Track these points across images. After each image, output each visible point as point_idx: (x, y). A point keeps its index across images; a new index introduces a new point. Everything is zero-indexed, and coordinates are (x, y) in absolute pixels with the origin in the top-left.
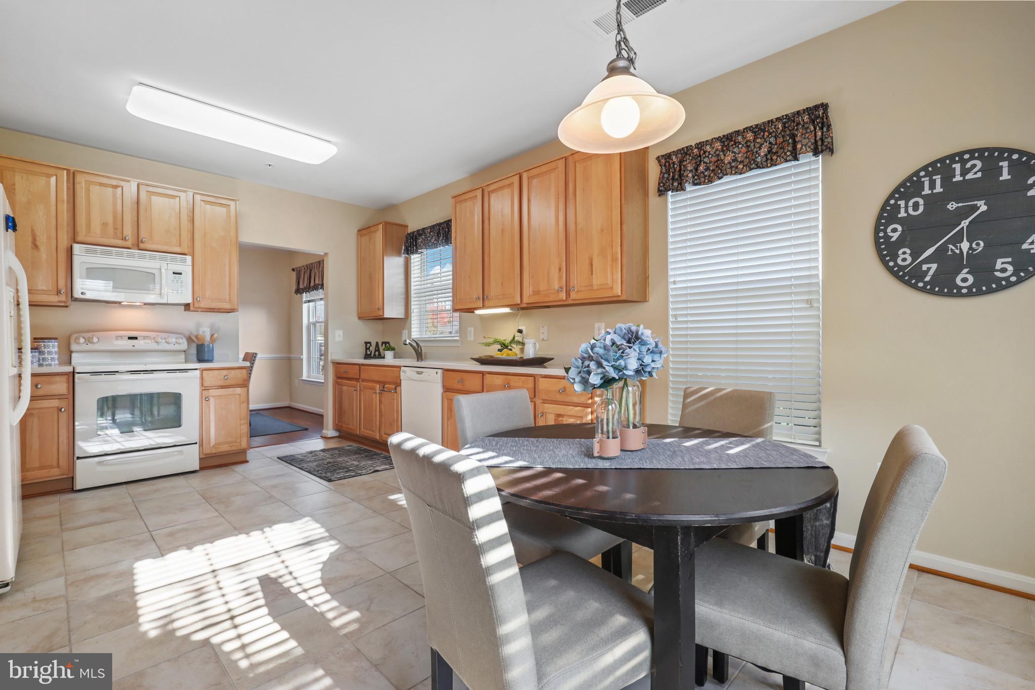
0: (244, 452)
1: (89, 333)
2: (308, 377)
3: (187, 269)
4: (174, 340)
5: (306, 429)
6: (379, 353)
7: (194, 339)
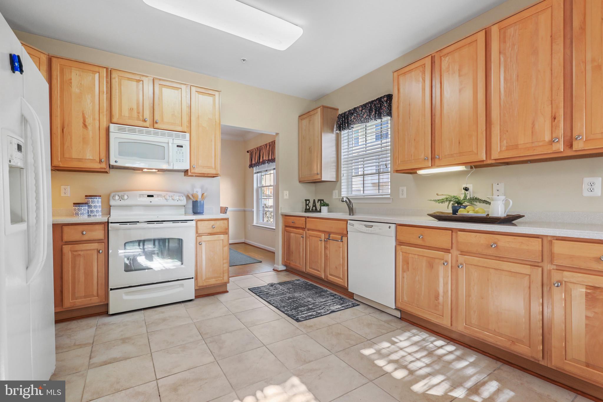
0: (225, 284)
1: (121, 192)
2: (257, 224)
3: (186, 144)
4: (178, 197)
5: (261, 262)
6: (316, 208)
7: (191, 197)
